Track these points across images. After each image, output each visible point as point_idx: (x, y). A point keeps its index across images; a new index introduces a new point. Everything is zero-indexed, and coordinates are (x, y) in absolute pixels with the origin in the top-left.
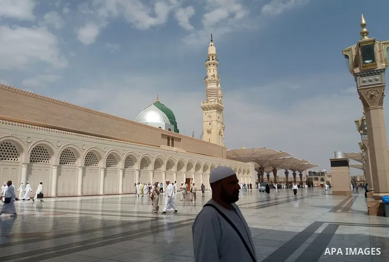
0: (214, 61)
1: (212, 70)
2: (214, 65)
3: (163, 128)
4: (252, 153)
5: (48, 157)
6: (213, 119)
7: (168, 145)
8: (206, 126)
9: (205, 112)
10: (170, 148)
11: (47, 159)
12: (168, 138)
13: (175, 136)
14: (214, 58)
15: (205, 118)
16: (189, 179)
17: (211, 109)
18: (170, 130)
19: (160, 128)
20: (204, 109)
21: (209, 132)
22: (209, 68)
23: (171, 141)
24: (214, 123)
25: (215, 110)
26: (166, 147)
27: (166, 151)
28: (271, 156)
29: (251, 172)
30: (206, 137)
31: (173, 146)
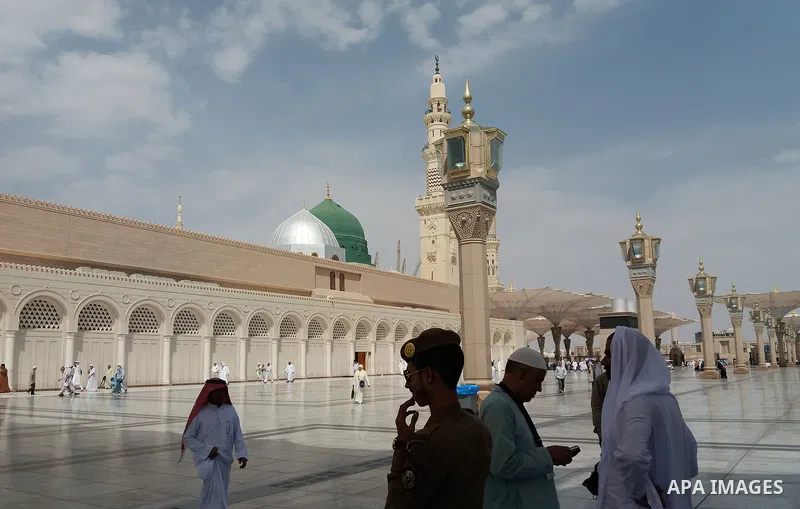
0: (442, 113)
1: (437, 132)
2: (441, 121)
3: (322, 255)
4: (524, 299)
5: (56, 318)
6: (439, 233)
7: (333, 287)
8: (426, 247)
9: (425, 217)
10: (337, 292)
11: (54, 322)
12: (332, 275)
13: (348, 270)
14: (442, 106)
15: (424, 231)
16: (364, 354)
17: (435, 213)
18: (335, 258)
19: (315, 255)
20: (422, 211)
21: (432, 258)
22: (432, 128)
23: (337, 281)
24: (442, 241)
25: (443, 215)
26: (331, 294)
27: (327, 301)
28: (573, 304)
29: (514, 336)
30: (425, 274)
31: (342, 288)
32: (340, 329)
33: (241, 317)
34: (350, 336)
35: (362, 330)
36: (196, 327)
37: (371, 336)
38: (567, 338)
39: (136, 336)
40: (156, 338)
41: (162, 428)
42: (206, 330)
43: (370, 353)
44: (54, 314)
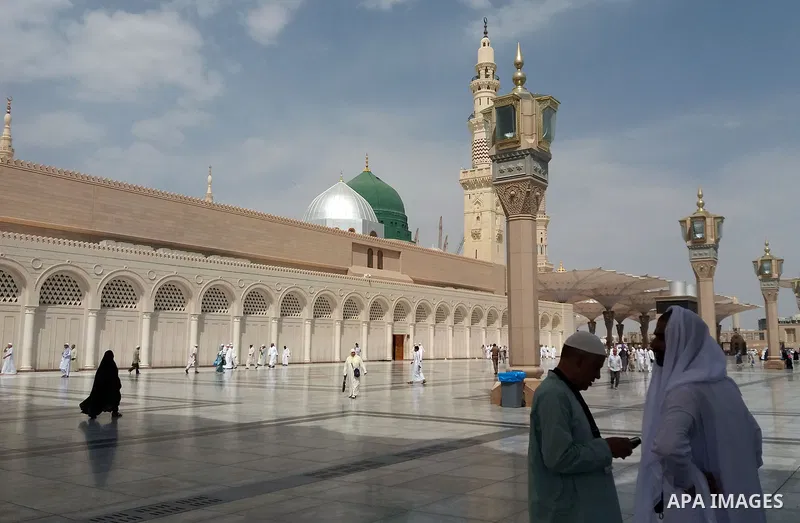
0: (490, 79)
1: (484, 100)
2: (488, 88)
3: (359, 231)
4: (575, 280)
5: (78, 294)
6: (484, 208)
7: (370, 265)
8: (470, 223)
9: (469, 191)
10: (375, 271)
11: (76, 298)
12: (370, 251)
13: (387, 247)
14: (490, 72)
15: (469, 206)
16: (403, 336)
17: (480, 186)
18: (373, 234)
19: (352, 230)
20: (466, 185)
21: (476, 235)
22: (479, 95)
23: (375, 258)
24: (487, 216)
25: (490, 189)
26: (368, 273)
27: (364, 280)
29: (563, 321)
30: (468, 252)
31: (380, 267)
32: (377, 310)
33: (273, 295)
34: (388, 317)
35: (400, 311)
36: (226, 305)
37: (410, 318)
38: (620, 322)
39: (161, 314)
40: (183, 316)
41: (188, 412)
42: (236, 309)
43: (408, 336)
44: (76, 289)
